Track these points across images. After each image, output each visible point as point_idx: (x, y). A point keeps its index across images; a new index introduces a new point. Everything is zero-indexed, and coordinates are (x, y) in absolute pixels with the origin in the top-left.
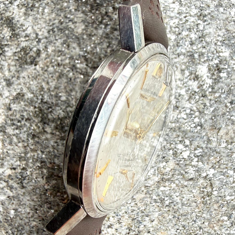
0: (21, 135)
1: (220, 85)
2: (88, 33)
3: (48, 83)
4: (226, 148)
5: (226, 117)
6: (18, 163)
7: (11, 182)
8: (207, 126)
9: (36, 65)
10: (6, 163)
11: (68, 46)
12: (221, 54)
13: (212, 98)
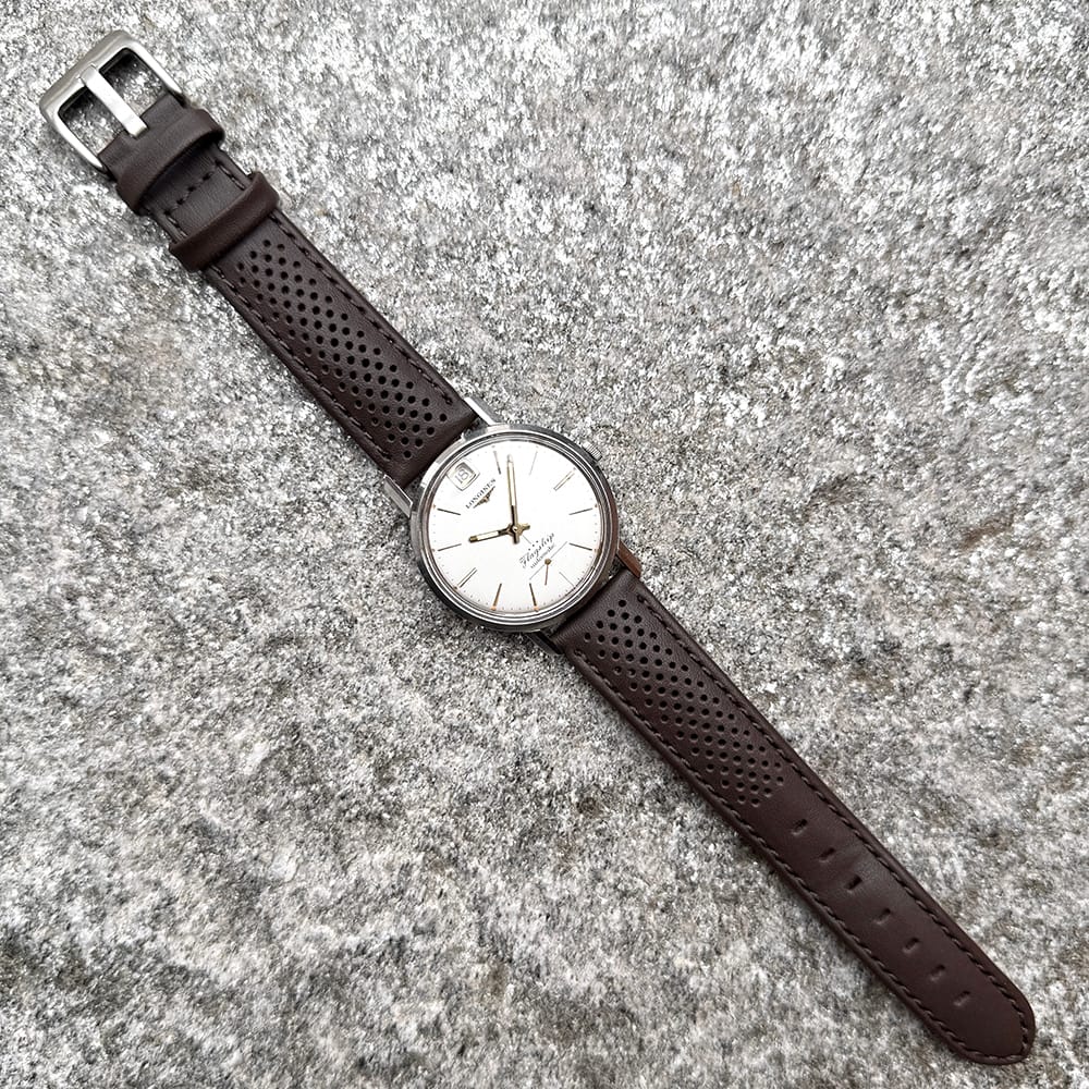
0: (454, 674)
1: (474, 369)
2: (335, 528)
3: (389, 611)
4: (562, 391)
5: (520, 377)
6: (493, 691)
7: (518, 711)
8: (525, 406)
9: (356, 621)
10: (488, 711)
11: (345, 564)
12: (432, 353)
13: (489, 386)
